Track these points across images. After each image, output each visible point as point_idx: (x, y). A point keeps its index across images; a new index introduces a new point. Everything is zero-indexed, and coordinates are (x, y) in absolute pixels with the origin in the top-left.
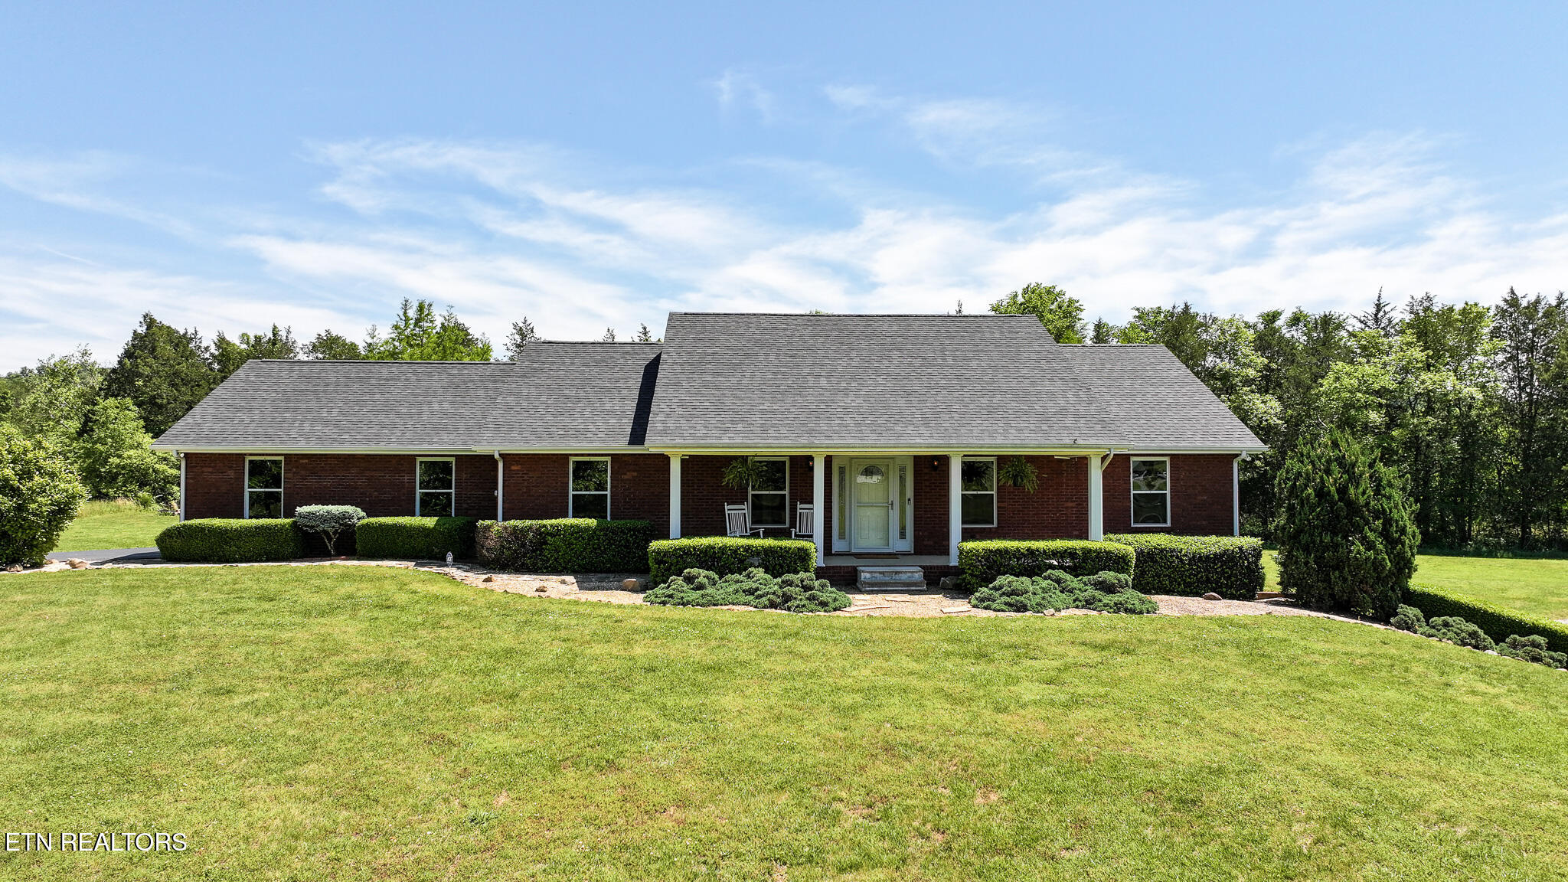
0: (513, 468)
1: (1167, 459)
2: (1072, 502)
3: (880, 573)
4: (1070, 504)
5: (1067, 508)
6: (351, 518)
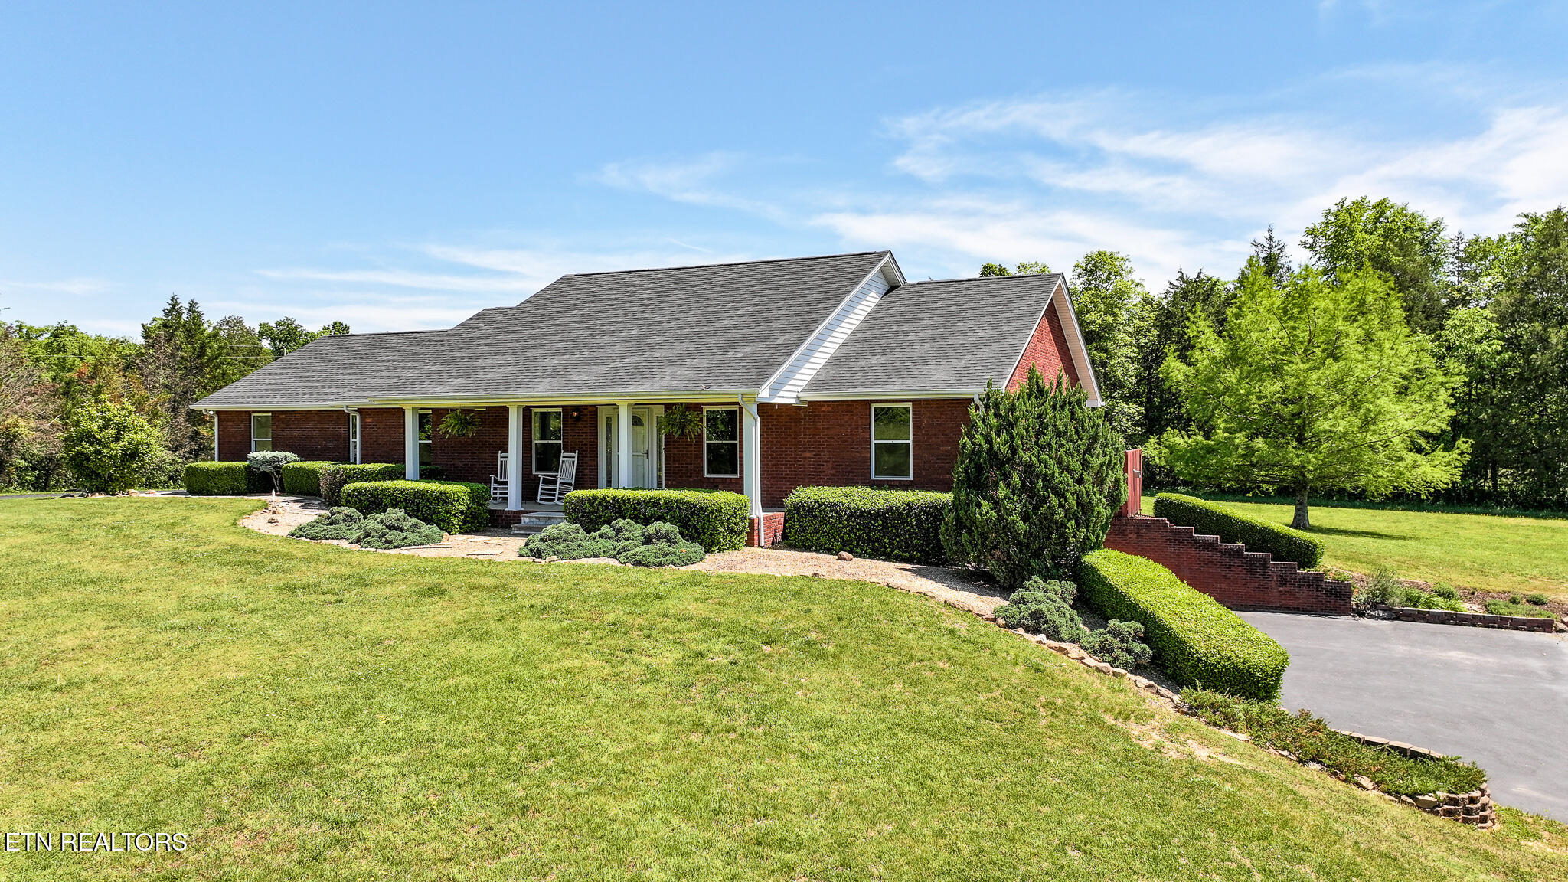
0: (368, 420)
1: (910, 405)
2: (809, 452)
3: (536, 518)
4: (807, 455)
5: (805, 458)
6: (279, 461)
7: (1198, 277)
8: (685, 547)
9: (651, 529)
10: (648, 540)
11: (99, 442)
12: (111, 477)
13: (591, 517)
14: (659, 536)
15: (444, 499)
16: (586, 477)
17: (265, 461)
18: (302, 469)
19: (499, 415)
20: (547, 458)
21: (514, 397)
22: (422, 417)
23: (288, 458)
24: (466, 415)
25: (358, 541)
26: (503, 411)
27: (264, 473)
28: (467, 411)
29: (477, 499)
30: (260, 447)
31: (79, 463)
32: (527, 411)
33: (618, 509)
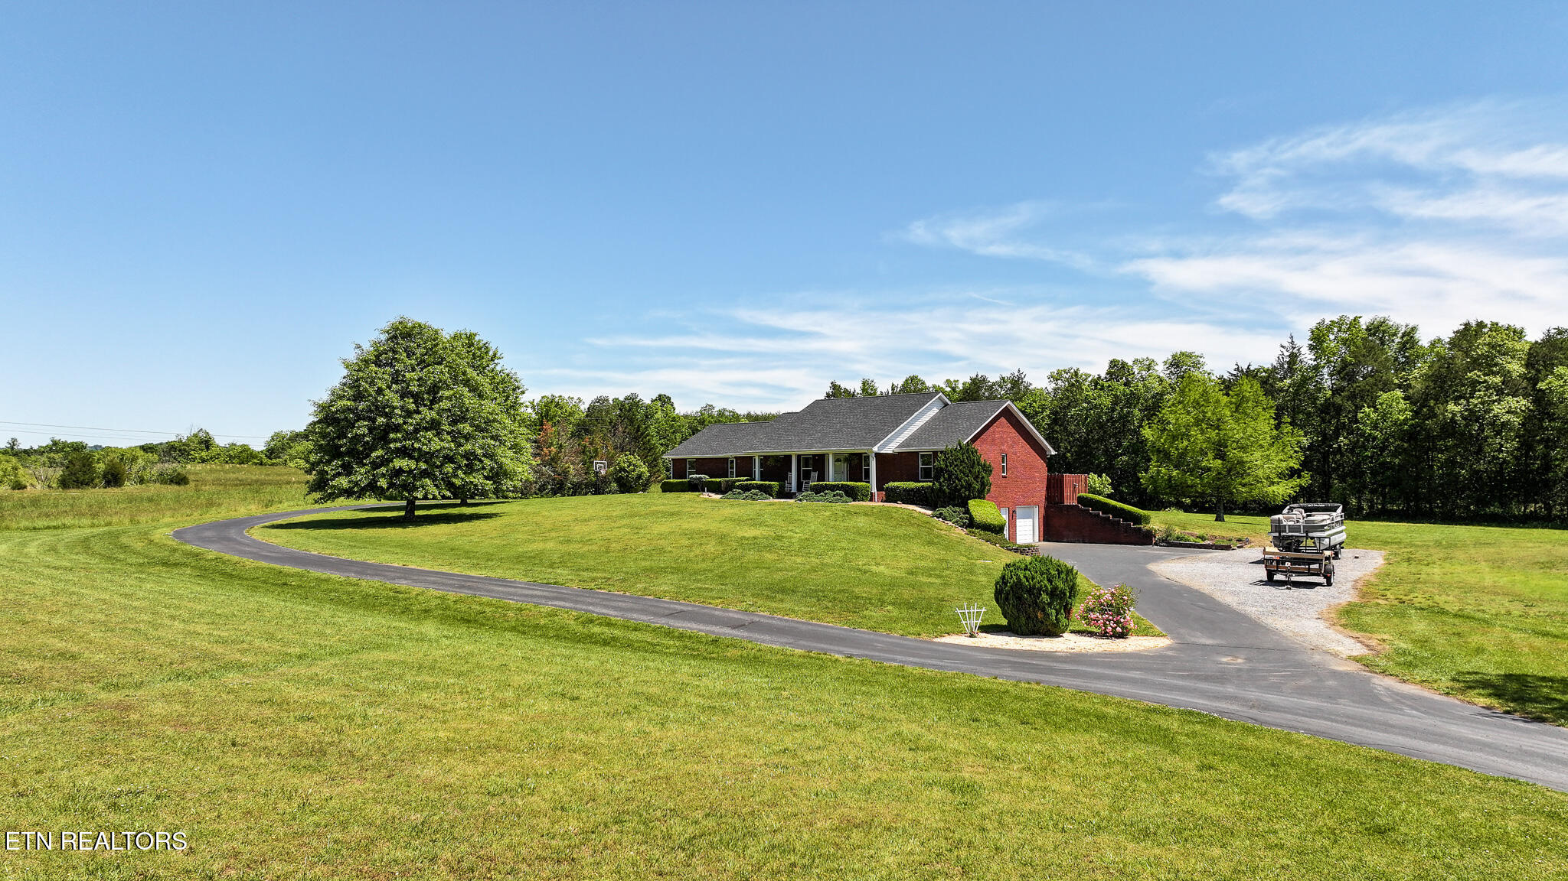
0: (738, 461)
1: (932, 453)
3: (799, 492)
4: (898, 471)
6: (702, 479)
7: (1248, 368)
8: (845, 498)
9: (835, 493)
10: (834, 496)
11: (627, 472)
12: (631, 487)
13: (818, 490)
14: (837, 494)
15: (770, 486)
16: (821, 478)
17: (696, 479)
18: (712, 481)
19: (788, 458)
20: (807, 476)
21: (794, 451)
22: (761, 459)
23: (706, 478)
24: (776, 458)
25: (744, 499)
26: (790, 456)
27: (696, 484)
28: (777, 456)
29: (782, 487)
30: (690, 473)
31: (619, 480)
32: (799, 457)
33: (827, 487)
